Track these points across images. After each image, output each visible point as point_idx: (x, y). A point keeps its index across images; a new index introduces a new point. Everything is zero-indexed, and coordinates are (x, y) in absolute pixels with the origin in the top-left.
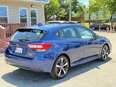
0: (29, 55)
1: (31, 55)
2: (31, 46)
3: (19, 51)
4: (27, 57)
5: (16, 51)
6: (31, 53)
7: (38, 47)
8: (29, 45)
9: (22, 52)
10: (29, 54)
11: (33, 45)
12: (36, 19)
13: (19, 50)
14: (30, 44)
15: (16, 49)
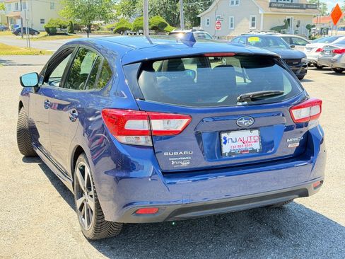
0: (289, 146)
3: (241, 143)
5: (226, 149)
9: (257, 146)
10: (290, 143)
13: (241, 141)
15: (225, 138)
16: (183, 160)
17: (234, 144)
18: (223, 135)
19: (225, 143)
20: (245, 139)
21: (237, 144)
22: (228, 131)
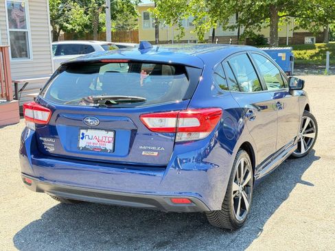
0: (143, 153)
1: (156, 154)
2: (152, 122)
3: (95, 141)
4: (135, 161)
5: (82, 144)
6: (154, 148)
7: (180, 126)
8: (146, 120)
9: (110, 147)
10: (144, 150)
11: (158, 119)
12: (25, 32)
13: (96, 139)
14: (147, 117)
15: (83, 134)
16: (50, 146)
17: (90, 141)
18: (82, 131)
19: (82, 138)
20: (100, 139)
21: (92, 141)
22: (87, 128)
